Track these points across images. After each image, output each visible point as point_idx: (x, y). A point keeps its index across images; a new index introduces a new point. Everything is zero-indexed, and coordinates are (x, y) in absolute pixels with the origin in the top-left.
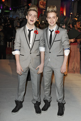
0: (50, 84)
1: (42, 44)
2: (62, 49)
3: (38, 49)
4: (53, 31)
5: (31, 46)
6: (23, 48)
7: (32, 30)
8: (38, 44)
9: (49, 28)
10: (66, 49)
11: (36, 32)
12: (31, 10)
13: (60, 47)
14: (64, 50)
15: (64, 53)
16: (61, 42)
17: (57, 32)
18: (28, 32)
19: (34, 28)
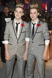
0: (33, 69)
1: (27, 35)
2: (43, 39)
3: (24, 39)
4: (35, 24)
5: (18, 36)
6: (12, 38)
7: (19, 23)
8: (24, 35)
9: (32, 22)
10: (47, 39)
11: (23, 25)
12: (17, 7)
13: (41, 38)
14: (45, 40)
15: (45, 43)
16: (42, 33)
17: (38, 25)
18: (16, 25)
19: (21, 21)
